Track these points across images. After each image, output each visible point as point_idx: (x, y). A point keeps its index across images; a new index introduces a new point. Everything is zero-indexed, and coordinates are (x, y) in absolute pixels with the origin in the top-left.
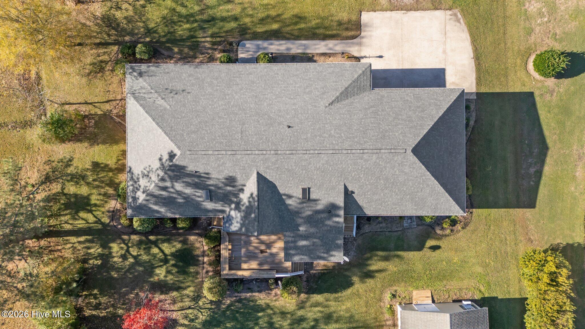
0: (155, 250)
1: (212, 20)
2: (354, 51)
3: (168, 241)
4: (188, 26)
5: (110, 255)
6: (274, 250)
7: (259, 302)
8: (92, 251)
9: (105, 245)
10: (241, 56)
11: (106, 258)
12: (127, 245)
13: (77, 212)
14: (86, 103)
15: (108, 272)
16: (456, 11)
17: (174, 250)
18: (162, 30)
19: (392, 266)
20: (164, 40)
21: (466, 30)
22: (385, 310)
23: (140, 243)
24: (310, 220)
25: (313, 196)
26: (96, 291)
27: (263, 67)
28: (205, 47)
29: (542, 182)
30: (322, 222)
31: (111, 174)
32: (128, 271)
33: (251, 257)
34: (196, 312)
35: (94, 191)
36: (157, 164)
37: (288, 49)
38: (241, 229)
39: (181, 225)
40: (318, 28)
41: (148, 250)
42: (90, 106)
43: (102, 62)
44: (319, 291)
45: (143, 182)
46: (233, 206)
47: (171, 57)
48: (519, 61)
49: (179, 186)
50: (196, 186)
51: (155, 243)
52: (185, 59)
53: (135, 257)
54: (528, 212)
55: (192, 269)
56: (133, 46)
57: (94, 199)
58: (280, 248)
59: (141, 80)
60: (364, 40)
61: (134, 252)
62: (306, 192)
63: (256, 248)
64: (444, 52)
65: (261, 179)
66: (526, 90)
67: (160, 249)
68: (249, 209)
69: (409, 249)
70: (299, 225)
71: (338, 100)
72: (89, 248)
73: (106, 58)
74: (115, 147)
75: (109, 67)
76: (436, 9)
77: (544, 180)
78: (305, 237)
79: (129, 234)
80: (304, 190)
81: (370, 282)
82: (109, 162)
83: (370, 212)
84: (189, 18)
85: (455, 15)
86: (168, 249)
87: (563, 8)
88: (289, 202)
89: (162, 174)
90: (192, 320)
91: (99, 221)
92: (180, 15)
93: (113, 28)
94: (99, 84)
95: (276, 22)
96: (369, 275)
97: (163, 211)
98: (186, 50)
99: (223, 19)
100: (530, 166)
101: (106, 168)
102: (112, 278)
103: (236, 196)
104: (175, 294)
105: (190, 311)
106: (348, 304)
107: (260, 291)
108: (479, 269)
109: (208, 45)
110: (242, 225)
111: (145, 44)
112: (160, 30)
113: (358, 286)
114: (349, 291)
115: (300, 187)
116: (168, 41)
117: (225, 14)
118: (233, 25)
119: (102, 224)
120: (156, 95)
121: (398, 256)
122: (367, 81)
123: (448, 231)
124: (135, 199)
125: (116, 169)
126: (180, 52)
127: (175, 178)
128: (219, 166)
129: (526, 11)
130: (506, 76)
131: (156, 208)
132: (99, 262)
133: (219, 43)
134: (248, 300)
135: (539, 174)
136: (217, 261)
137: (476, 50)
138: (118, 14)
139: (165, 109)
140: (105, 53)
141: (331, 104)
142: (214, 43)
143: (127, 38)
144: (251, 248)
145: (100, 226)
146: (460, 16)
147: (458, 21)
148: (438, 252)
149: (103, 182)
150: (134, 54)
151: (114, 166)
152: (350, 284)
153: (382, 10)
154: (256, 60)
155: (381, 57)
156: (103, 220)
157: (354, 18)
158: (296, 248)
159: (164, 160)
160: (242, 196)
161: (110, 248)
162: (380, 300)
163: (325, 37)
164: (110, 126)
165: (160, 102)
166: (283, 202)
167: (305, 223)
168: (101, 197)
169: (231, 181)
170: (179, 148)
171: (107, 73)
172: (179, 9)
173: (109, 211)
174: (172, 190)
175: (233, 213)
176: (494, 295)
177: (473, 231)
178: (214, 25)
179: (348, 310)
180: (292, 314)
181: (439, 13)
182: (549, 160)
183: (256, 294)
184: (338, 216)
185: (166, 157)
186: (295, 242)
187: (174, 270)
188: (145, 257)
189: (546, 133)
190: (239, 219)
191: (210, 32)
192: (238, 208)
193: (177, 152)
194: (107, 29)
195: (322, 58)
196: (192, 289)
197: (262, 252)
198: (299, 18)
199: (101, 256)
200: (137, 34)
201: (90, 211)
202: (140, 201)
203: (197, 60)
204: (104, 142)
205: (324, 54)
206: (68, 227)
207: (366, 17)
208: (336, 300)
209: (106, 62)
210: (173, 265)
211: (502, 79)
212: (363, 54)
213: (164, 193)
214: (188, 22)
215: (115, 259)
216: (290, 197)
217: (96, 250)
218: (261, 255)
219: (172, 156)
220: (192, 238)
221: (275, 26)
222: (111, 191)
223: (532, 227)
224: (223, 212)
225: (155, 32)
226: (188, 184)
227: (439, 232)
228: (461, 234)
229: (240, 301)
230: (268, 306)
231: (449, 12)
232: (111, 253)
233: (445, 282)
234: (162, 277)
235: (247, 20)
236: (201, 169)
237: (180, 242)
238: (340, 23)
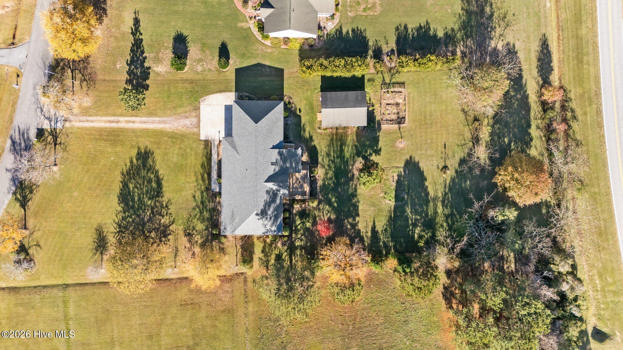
0: (299, 227)
1: (202, 203)
2: (217, 143)
3: (295, 221)
4: (205, 213)
5: (301, 246)
6: (299, 177)
7: (321, 184)
8: (299, 254)
9: (296, 248)
10: (218, 190)
11: (301, 248)
12: (296, 239)
13: (283, 259)
14: (237, 255)
15: (308, 247)
16: (201, 100)
17: (299, 220)
18: (206, 223)
19: (307, 129)
20: (211, 223)
21: (209, 96)
22: (325, 132)
23: (296, 233)
24: (285, 161)
25: (275, 161)
26: (316, 252)
27: (223, 181)
28: (214, 205)
29: (273, 66)
30: (285, 157)
31: (267, 245)
32: (307, 239)
33: (302, 187)
34: (325, 210)
35: (274, 252)
36: (261, 221)
37: (215, 170)
38: (287, 189)
39: (287, 215)
40: (207, 158)
41: (299, 230)
42: (238, 254)
43: (219, 249)
44: (317, 159)
45: (268, 227)
46: (278, 192)
47: (218, 220)
48: (222, 74)
49: (270, 212)
50: (270, 206)
51: (296, 227)
52: (219, 213)
53: (302, 236)
54: (286, 72)
55: (307, 212)
56: (213, 235)
57: (277, 252)
58: (299, 175)
59: (227, 229)
60: (213, 139)
61: (299, 236)
62: (273, 164)
63: (298, 185)
64: (218, 105)
65: (267, 181)
66: (234, 72)
67: (298, 225)
68: (279, 186)
69: (300, 121)
70: (287, 167)
71: (237, 151)
72: (297, 255)
73: (218, 247)
74: (255, 243)
75: (222, 246)
76: (199, 108)
77: (272, 65)
78: (291, 164)
79: (292, 238)
80: (272, 165)
81: (314, 138)
82: (262, 246)
83: (282, 139)
84: (201, 212)
85: (202, 100)
86: (298, 222)
87: (200, 56)
88: (277, 170)
89: (264, 219)
90: (329, 212)
91: (286, 251)
92: (200, 216)
93: (205, 243)
94: (229, 250)
95: (204, 175)
96: (311, 137)
97: (280, 220)
98: (215, 213)
99: (202, 197)
100: (266, 71)
101: (264, 248)
102: (310, 245)
103: (274, 191)
104: (317, 219)
105: (324, 213)
106: (323, 147)
107: (317, 183)
108: (309, 92)
109: (213, 204)
110: (285, 189)
111: (212, 230)
112: (207, 224)
113: (316, 143)
114: (318, 147)
115: (271, 166)
116: (211, 220)
117: (200, 197)
118: (205, 193)
119: (287, 249)
120: (234, 222)
121: (303, 126)
122: (229, 139)
123: (293, 105)
124: (275, 231)
125: (265, 243)
126: (216, 216)
127: (266, 214)
128: (261, 197)
129: (201, 71)
130: (228, 80)
131: (278, 223)
132: (303, 250)
133: (213, 200)
134: (320, 188)
135: (270, 67)
136: (304, 201)
137: (217, 92)
138: (199, 242)
139: (239, 219)
140: (216, 247)
141: (238, 153)
142: (212, 202)
143: (210, 238)
144: (298, 187)
145: (289, 250)
146: (203, 99)
147: (205, 99)
148: (301, 109)
149: (270, 249)
150: (216, 234)
151: (264, 244)
152: (315, 147)
153: (199, 131)
154: (220, 184)
155: (219, 132)
156: (286, 249)
157: (203, 143)
158: (296, 168)
159: (259, 218)
160: (274, 189)
161: (298, 246)
162: (321, 134)
163: (211, 154)
164: (247, 245)
165: (236, 221)
166: (277, 173)
167: (286, 164)
168: (276, 249)
169: (268, 192)
170: (254, 212)
171: (224, 246)
172: (198, 216)
173: (282, 247)
174: (271, 215)
175: (281, 193)
176: (319, 87)
177: (293, 95)
178: (205, 202)
179: (326, 147)
180: (326, 170)
181: (202, 107)
182: (264, 63)
183: (318, 185)
184: (283, 151)
185: (258, 217)
186: (293, 168)
187: (308, 219)
188: (302, 231)
189: (252, 64)
190: (284, 190)
191: (207, 203)
192: (279, 191)
193: (255, 212)
194: (206, 246)
195: (220, 156)
196: (315, 212)
197: (300, 182)
198: (203, 165)
199: (301, 250)
200: (208, 234)
201: (282, 254)
202: (275, 229)
203: (220, 209)
204: (253, 248)
205: (218, 156)
206: (288, 263)
207: (202, 138)
208: (321, 152)
209: (220, 247)
210: (305, 220)
211: (229, 81)
212: (218, 139)
213: (272, 219)
214: (203, 212)
215: (302, 244)
216: (275, 170)
217: (298, 252)
218: (301, 183)
219: (257, 214)
220: (294, 212)
221: (206, 176)
222: (274, 245)
223: (291, 70)
224: (281, 196)
225: (207, 226)
226: (269, 209)
227: (293, 109)
228: (294, 100)
229: (321, 192)
230: (323, 180)
231: (201, 103)
232: (300, 246)
233: (314, 107)
234: (310, 224)
235: (203, 187)
236: (263, 203)
237: (296, 216)
238: (205, 148)
